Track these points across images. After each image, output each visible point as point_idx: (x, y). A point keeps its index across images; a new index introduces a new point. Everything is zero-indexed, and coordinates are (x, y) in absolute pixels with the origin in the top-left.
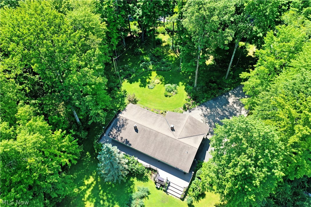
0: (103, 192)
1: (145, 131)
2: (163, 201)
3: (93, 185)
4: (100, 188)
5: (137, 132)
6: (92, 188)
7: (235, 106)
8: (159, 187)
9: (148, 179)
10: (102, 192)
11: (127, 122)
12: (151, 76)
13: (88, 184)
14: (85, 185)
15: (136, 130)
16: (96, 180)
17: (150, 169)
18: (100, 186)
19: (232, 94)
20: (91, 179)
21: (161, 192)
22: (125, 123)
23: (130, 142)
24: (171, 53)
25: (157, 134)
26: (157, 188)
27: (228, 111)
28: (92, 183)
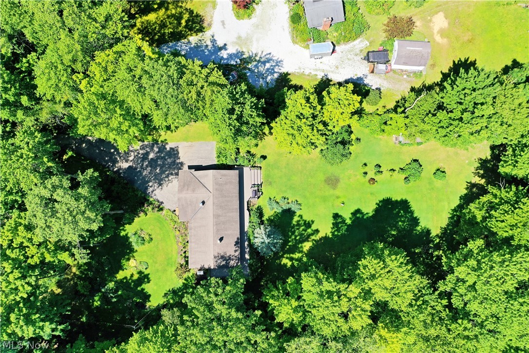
0: (290, 242)
1: (218, 230)
2: (270, 184)
3: (288, 256)
4: (288, 247)
5: (223, 237)
6: (291, 255)
7: (131, 158)
8: (261, 193)
9: (258, 207)
10: (290, 244)
11: (217, 255)
12: (126, 278)
13: (290, 261)
14: (293, 264)
15: (221, 239)
16: (282, 256)
17: (248, 210)
18: (286, 249)
19: (116, 167)
20: (285, 261)
21: (263, 189)
22: (218, 256)
23: (236, 240)
25: (216, 216)
26: (262, 194)
27: (142, 163)
28: (287, 258)
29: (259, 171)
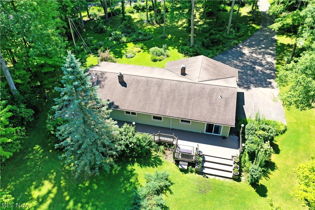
0: (75, 204)
1: (138, 82)
2: (202, 191)
3: (52, 195)
4: (67, 198)
5: (126, 86)
6: (49, 201)
7: (254, 55)
8: (186, 167)
9: (160, 161)
10: (71, 203)
11: (104, 76)
12: (127, 47)
13: (38, 198)
14: (32, 199)
15: (123, 84)
16: (57, 183)
17: (160, 143)
18: (66, 193)
19: (243, 47)
20: (47, 186)
21: (193, 176)
22: (102, 77)
24: (147, 26)
25: (160, 83)
26: (182, 170)
27: (248, 61)
28: (50, 192)
29: (230, 175)
